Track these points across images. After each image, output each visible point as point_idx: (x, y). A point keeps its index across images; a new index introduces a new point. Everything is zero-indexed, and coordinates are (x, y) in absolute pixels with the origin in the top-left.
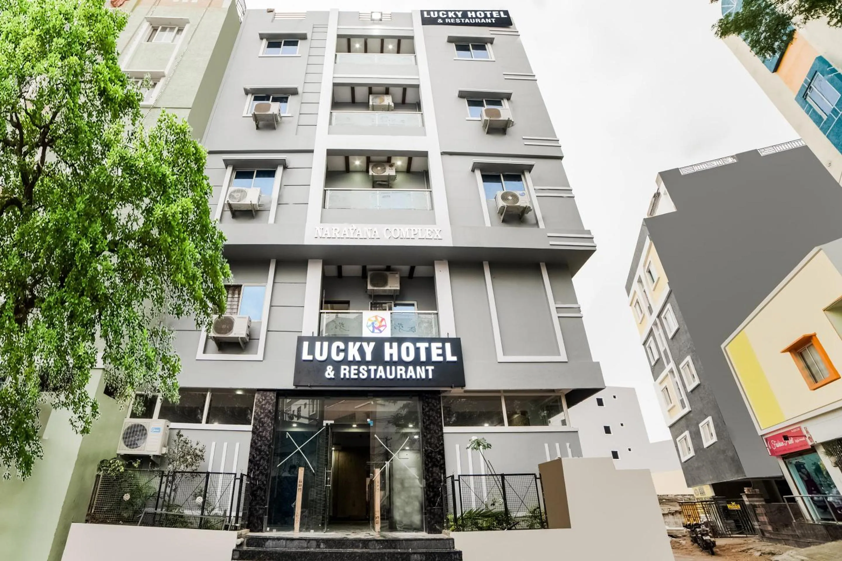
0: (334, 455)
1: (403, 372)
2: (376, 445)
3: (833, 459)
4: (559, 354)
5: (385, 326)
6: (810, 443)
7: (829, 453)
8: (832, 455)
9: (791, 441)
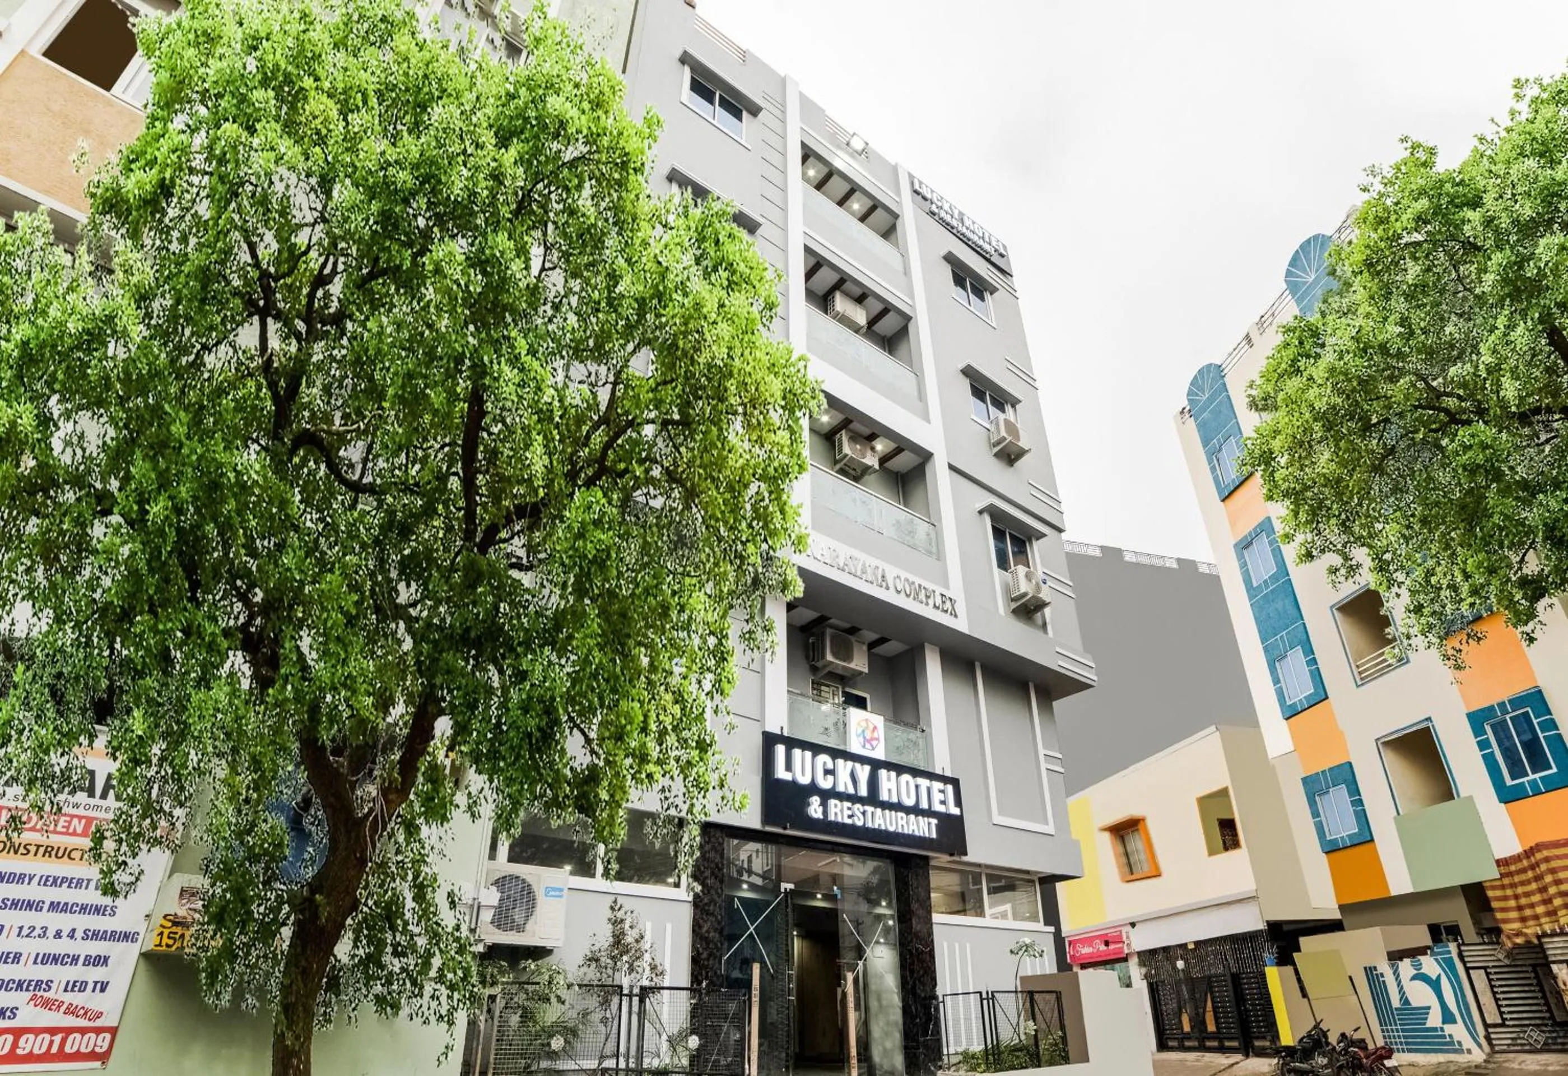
0: (797, 945)
1: (904, 822)
2: (846, 932)
3: (1144, 970)
4: (1047, 823)
5: (877, 739)
6: (1126, 951)
7: (1142, 964)
8: (1145, 966)
9: (1112, 947)
